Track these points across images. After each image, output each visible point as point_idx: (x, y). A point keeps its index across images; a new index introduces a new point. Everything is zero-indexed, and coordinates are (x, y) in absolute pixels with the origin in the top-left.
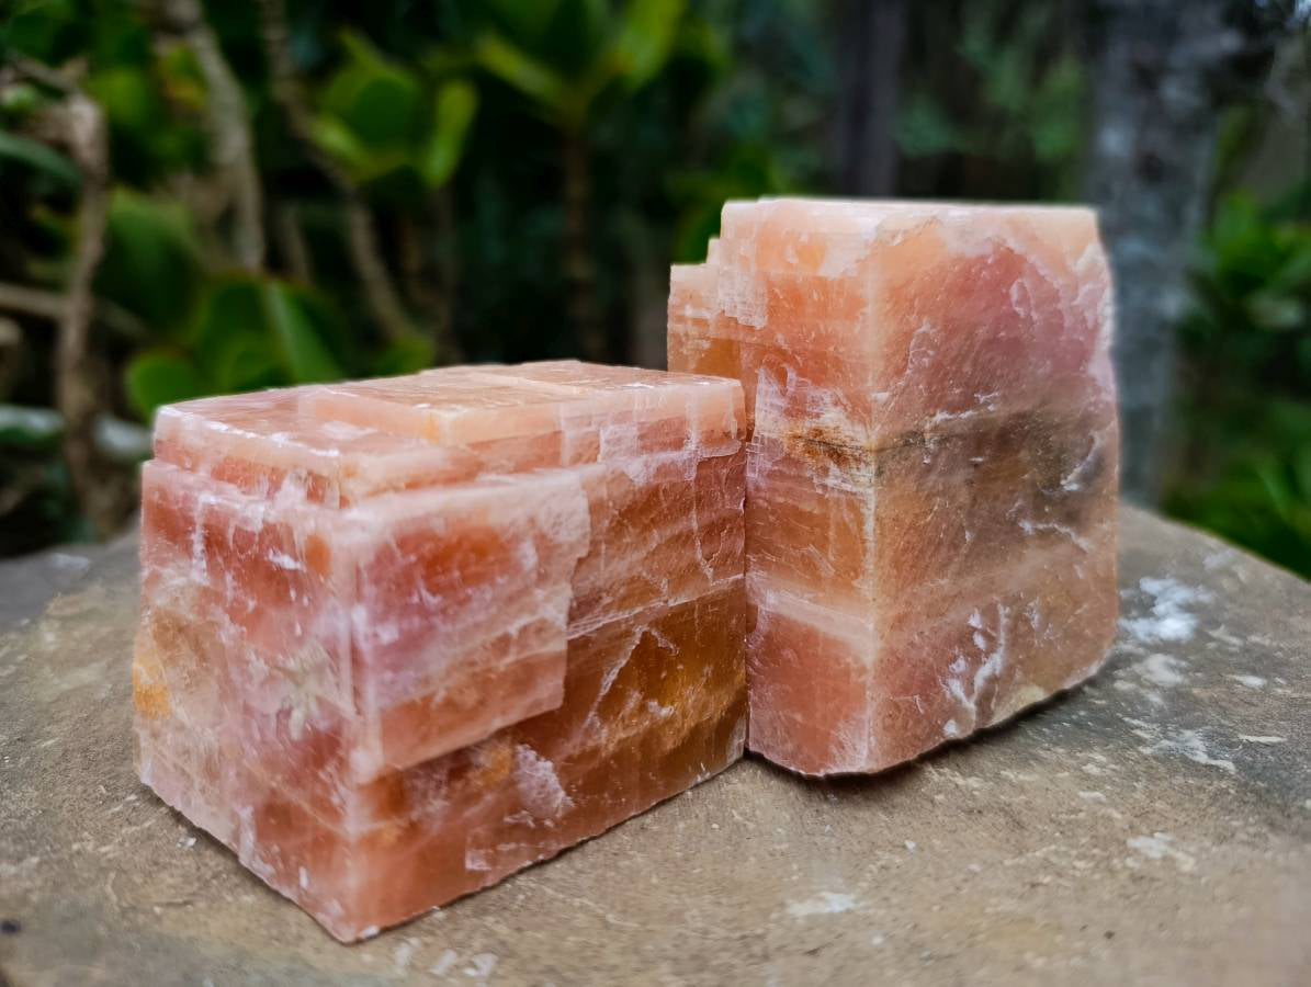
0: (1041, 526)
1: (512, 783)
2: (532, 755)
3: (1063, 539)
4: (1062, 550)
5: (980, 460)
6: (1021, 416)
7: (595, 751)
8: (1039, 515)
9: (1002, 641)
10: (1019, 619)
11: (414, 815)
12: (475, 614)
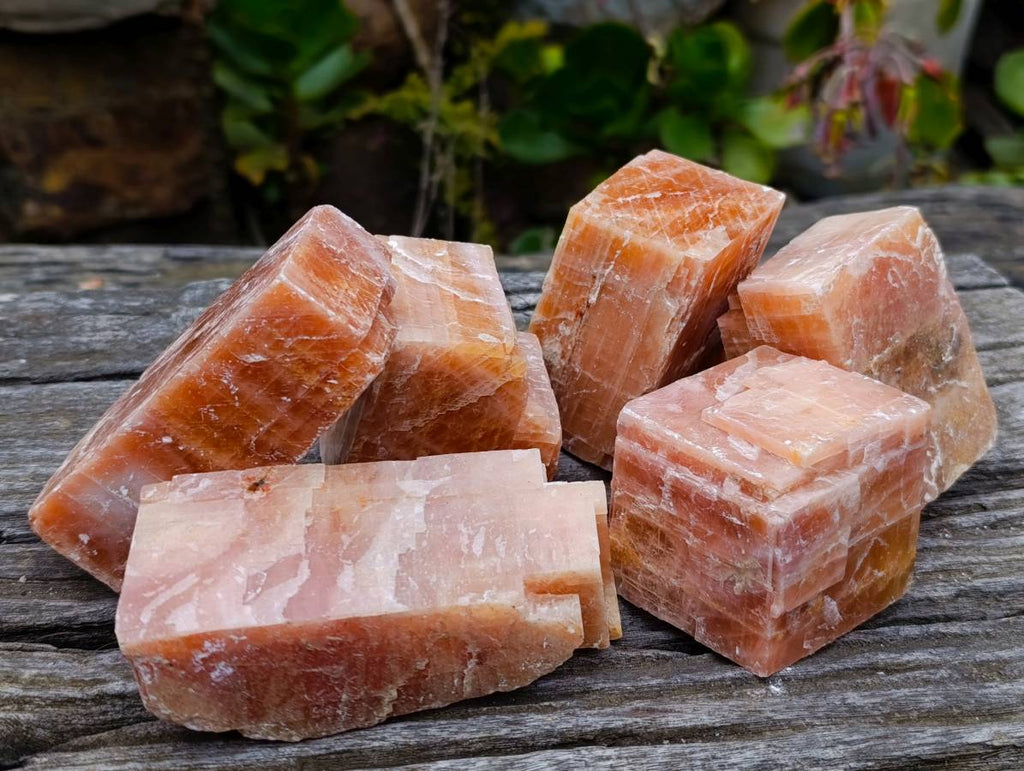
0: (939, 386)
1: (822, 612)
2: (829, 599)
3: (951, 387)
4: (954, 392)
5: (899, 369)
6: (912, 337)
7: (852, 595)
8: (936, 380)
9: (938, 448)
10: (943, 435)
11: (789, 628)
12: (817, 546)
